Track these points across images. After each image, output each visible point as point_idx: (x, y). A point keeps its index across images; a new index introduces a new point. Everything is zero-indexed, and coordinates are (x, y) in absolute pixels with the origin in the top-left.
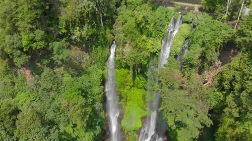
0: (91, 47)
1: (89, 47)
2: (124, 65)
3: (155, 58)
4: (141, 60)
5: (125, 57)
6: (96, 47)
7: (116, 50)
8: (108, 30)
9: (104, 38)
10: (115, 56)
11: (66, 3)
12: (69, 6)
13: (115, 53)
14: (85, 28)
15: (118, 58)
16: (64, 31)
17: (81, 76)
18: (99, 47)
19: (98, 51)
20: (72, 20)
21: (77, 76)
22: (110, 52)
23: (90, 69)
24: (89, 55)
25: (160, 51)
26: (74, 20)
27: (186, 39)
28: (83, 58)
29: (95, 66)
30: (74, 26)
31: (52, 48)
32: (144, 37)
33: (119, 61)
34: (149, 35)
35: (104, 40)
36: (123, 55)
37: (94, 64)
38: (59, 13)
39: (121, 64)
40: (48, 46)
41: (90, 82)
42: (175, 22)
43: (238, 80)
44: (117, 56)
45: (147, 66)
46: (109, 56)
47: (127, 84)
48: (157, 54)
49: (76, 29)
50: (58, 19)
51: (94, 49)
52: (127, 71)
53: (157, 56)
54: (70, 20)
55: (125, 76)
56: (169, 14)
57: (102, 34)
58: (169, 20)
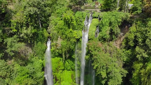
0: (34, 42)
1: (33, 42)
2: (57, 54)
3: (79, 43)
4: (70, 46)
5: (58, 47)
6: (37, 43)
7: (51, 43)
8: (45, 30)
9: (43, 35)
10: (51, 48)
11: (16, 12)
12: (18, 14)
13: (51, 46)
14: (30, 28)
15: (53, 49)
16: (15, 30)
17: (27, 65)
18: (39, 43)
19: (38, 46)
20: (21, 22)
21: (24, 65)
22: (47, 45)
23: (33, 60)
24: (32, 49)
25: (81, 37)
26: (22, 22)
27: (97, 27)
28: (28, 52)
29: (37, 57)
30: (22, 27)
31: (6, 43)
32: (71, 29)
33: (54, 51)
34: (74, 28)
35: (43, 37)
36: (56, 46)
37: (36, 56)
38: (11, 18)
39: (55, 54)
40: (3, 41)
41: (34, 69)
42: (88, 19)
43: (140, 36)
44: (52, 47)
45: (74, 50)
46: (46, 49)
47: (60, 68)
48: (80, 40)
49: (23, 29)
50: (10, 22)
51: (35, 44)
52: (59, 58)
53: (80, 42)
54: (20, 22)
55: (58, 62)
56: (83, 15)
57: (41, 33)
58: (84, 19)
